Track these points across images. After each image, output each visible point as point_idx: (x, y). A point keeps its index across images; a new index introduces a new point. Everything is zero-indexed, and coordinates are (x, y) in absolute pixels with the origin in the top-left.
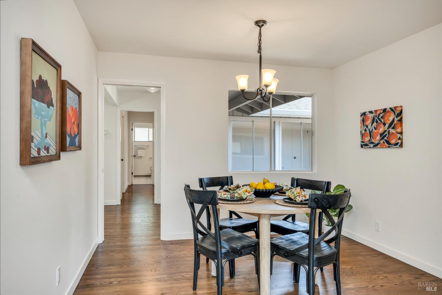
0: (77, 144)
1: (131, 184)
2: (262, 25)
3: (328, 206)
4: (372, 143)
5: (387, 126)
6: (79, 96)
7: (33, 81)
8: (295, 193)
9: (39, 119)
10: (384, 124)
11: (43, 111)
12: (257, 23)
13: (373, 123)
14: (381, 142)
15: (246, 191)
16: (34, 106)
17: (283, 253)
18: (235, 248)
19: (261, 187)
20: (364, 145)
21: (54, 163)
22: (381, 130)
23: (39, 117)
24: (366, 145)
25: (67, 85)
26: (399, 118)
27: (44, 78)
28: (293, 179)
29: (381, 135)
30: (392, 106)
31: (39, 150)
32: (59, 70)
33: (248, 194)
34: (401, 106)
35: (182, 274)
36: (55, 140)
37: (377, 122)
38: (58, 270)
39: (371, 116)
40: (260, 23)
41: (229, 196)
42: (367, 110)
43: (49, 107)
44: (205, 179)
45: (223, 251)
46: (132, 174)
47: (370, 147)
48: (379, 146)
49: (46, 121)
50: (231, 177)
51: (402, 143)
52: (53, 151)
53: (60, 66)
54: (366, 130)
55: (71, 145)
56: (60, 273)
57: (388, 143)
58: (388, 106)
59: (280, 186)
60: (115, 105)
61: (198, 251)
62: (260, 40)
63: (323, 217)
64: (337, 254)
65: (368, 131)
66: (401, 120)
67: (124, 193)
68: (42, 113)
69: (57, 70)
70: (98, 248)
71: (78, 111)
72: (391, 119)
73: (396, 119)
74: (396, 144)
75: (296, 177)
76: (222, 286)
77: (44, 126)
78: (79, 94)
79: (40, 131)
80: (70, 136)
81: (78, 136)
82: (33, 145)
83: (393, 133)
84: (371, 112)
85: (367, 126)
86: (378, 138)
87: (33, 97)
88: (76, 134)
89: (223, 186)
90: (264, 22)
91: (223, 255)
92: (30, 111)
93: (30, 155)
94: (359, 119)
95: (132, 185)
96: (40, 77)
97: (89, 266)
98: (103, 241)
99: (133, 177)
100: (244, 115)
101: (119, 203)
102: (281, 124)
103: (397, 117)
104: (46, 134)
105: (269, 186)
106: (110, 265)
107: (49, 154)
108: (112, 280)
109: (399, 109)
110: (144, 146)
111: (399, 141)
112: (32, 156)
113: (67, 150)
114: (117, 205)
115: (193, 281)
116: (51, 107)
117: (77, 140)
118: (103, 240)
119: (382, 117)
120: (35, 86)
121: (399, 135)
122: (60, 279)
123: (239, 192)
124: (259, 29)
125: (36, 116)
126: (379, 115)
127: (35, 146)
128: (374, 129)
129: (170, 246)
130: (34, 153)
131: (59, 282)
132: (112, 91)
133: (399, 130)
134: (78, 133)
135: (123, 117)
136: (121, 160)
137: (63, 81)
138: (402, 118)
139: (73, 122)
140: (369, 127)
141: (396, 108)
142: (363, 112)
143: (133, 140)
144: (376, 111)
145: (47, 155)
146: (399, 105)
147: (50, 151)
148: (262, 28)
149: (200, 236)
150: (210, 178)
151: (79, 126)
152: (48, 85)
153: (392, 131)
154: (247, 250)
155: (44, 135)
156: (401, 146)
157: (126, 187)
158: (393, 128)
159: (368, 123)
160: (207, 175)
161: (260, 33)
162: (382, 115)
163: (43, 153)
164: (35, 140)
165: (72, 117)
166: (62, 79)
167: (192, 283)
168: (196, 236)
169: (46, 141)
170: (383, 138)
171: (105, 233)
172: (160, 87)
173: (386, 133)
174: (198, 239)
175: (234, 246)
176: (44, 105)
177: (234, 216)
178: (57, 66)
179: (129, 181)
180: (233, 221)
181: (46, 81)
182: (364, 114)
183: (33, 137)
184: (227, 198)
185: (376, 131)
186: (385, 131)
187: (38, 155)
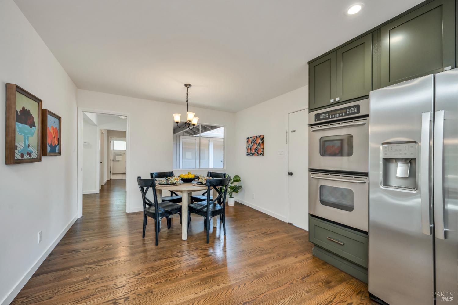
0: (57, 151)
1: (109, 179)
2: (189, 87)
3: (216, 185)
4: (251, 153)
5: (257, 145)
6: (59, 120)
7: (17, 111)
8: (204, 179)
9: (22, 135)
10: (256, 144)
11: (25, 130)
12: (186, 85)
13: (252, 143)
14: (255, 153)
15: (176, 179)
16: (18, 127)
17: (195, 211)
18: (167, 211)
19: (186, 177)
20: (248, 154)
21: (36, 163)
22: (255, 147)
23: (22, 134)
24: (249, 154)
25: (48, 113)
26: (262, 141)
27: (27, 108)
28: (208, 173)
29: (255, 149)
30: (259, 135)
31: (22, 155)
32: (40, 103)
33: (177, 181)
34: (263, 135)
35: (137, 230)
36: (37, 148)
37: (253, 143)
38: (40, 233)
39: (251, 139)
40: (187, 86)
41: (166, 182)
42: (249, 136)
43: (31, 127)
44: (154, 174)
45: (160, 212)
46: (111, 172)
47: (250, 156)
48: (254, 155)
49: (29, 136)
50: (173, 172)
51: (263, 154)
52: (35, 155)
53: (41, 101)
54: (249, 147)
55: (51, 151)
56: (41, 235)
57: (258, 153)
58: (258, 135)
59: (197, 176)
60: (94, 125)
61: (146, 215)
62: (187, 95)
63: (227, 193)
64: (223, 209)
65: (250, 147)
66: (263, 142)
67: (103, 185)
68: (25, 131)
69: (39, 103)
70: (77, 221)
71: (58, 129)
72: (259, 141)
73: (261, 142)
74: (261, 154)
75: (210, 172)
76: (159, 232)
77: (27, 140)
78: (59, 118)
79: (23, 143)
80: (51, 146)
81: (58, 146)
82: (16, 151)
83: (260, 149)
84: (251, 137)
85: (249, 145)
86: (254, 151)
87: (17, 121)
88: (56, 144)
89: (167, 177)
90: (190, 85)
91: (159, 215)
92: (14, 130)
93: (14, 158)
94: (246, 141)
95: (111, 180)
96: (23, 108)
97: (69, 232)
98: (82, 217)
99: (112, 175)
100: (190, 135)
101: (98, 192)
102: (213, 141)
103: (261, 140)
104: (29, 145)
105: (191, 176)
106: (85, 230)
107: (31, 158)
108: (86, 238)
109: (262, 137)
110: (121, 153)
111: (262, 153)
112: (16, 158)
113: (48, 155)
114: (97, 193)
115: (142, 233)
116: (33, 127)
117: (57, 149)
118: (82, 215)
119: (255, 140)
120: (19, 114)
121: (262, 150)
122: (41, 239)
123: (172, 180)
124: (187, 88)
125: (20, 133)
126: (254, 139)
127: (19, 152)
128: (252, 146)
129: (132, 215)
130: (18, 156)
131: (40, 241)
132: (92, 117)
133: (262, 147)
134: (58, 144)
135: (102, 133)
136: (100, 163)
137: (43, 110)
138: (263, 141)
139: (53, 136)
140: (250, 145)
141: (261, 136)
142: (248, 137)
143: (112, 149)
144: (253, 137)
145: (30, 158)
146: (262, 134)
147: (32, 156)
148: (189, 88)
149: (147, 206)
150: (158, 173)
151: (59, 140)
152: (31, 113)
153: (259, 147)
154: (175, 211)
155: (27, 145)
156: (263, 155)
157: (105, 180)
158: (260, 146)
159: (250, 143)
160: (156, 171)
161: (188, 91)
162: (255, 139)
163: (26, 157)
164: (18, 149)
165: (53, 133)
166: (43, 108)
167: (142, 235)
168: (145, 206)
169: (28, 149)
170: (255, 151)
171: (83, 211)
172: (127, 116)
173: (257, 148)
174: (146, 208)
175: (167, 209)
176: (28, 127)
177: (174, 195)
178: (39, 101)
179: (108, 177)
180: (173, 197)
181: (29, 110)
182: (248, 138)
183: (17, 147)
184: (165, 183)
185: (253, 147)
186: (256, 148)
187: (22, 158)
